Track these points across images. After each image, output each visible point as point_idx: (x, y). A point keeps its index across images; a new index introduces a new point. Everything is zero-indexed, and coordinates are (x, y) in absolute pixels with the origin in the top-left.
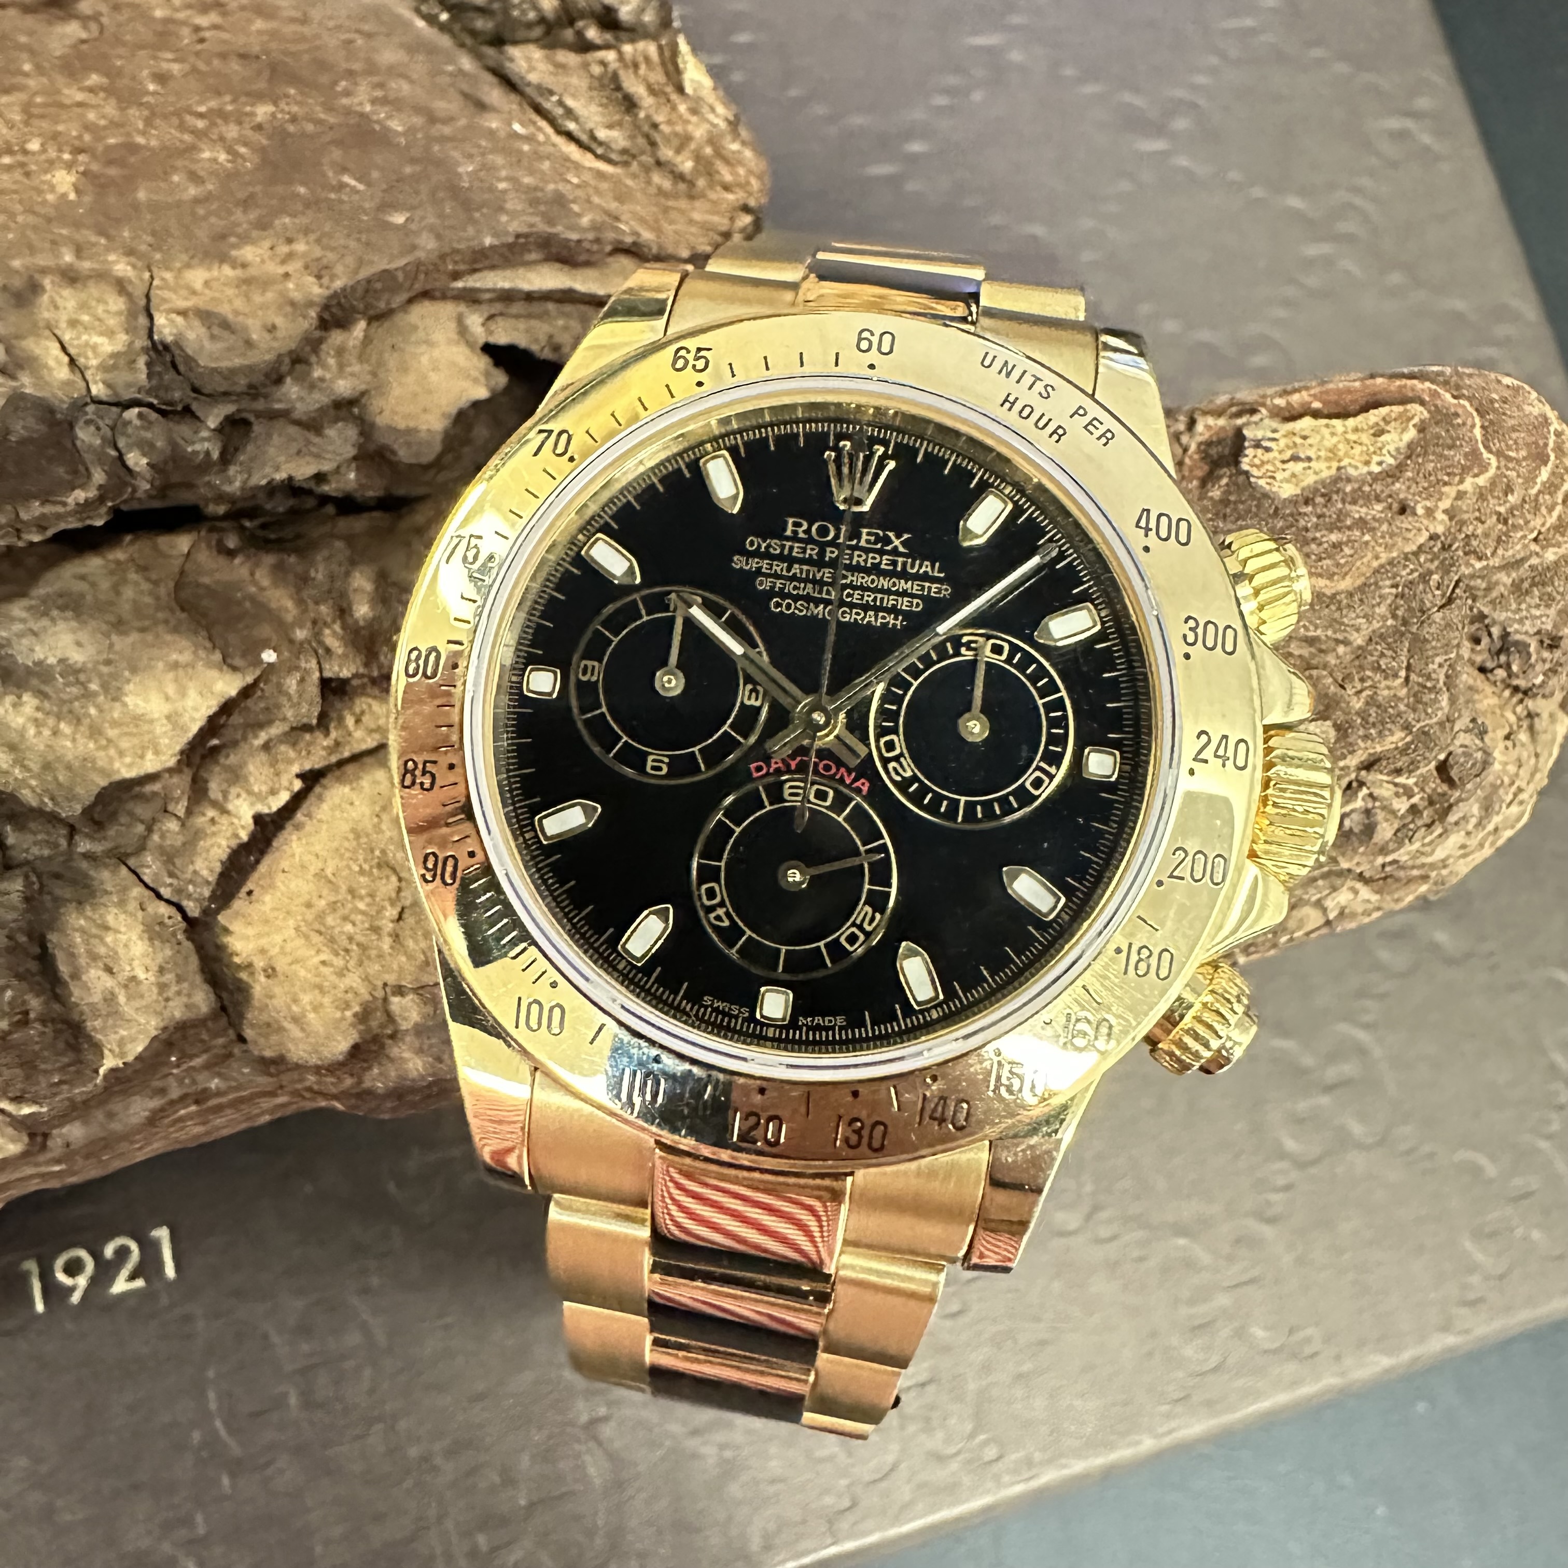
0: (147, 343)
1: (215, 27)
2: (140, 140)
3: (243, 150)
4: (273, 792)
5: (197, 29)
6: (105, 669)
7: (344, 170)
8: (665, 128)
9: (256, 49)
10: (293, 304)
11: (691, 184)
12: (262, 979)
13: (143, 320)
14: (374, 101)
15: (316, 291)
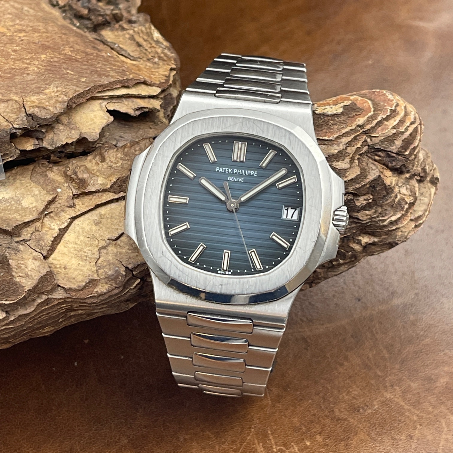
0: (25, 114)
1: (24, 36)
2: (13, 67)
3: (41, 67)
4: (63, 223)
5: (20, 37)
6: (15, 198)
7: (68, 69)
8: (149, 50)
9: (37, 41)
10: (60, 102)
11: (158, 64)
12: (64, 270)
13: (24, 110)
14: (71, 51)
15: (66, 98)
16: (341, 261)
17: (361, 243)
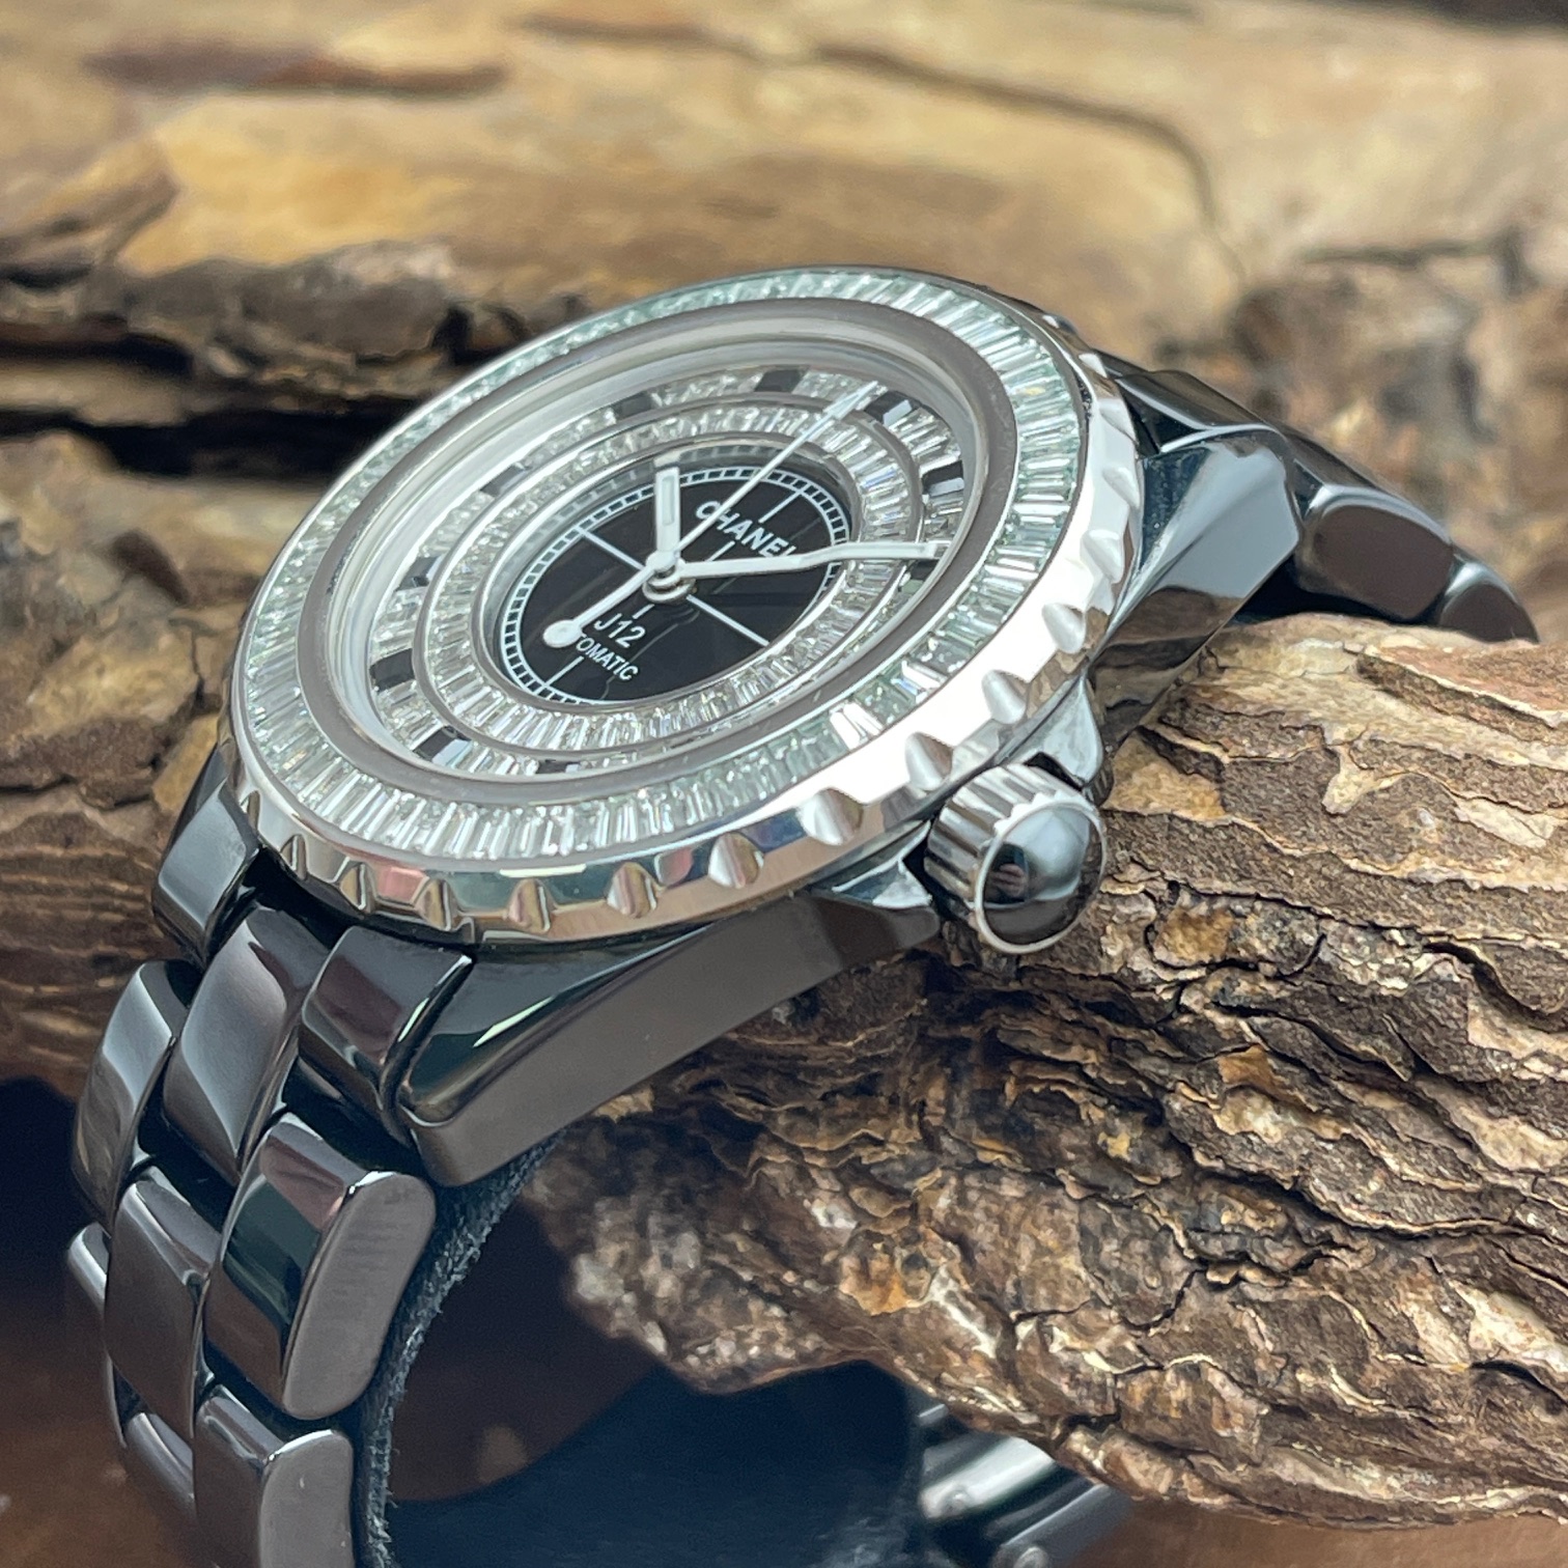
16: (1339, 1388)
17: (1467, 1332)
